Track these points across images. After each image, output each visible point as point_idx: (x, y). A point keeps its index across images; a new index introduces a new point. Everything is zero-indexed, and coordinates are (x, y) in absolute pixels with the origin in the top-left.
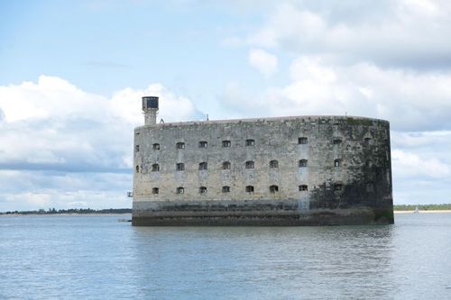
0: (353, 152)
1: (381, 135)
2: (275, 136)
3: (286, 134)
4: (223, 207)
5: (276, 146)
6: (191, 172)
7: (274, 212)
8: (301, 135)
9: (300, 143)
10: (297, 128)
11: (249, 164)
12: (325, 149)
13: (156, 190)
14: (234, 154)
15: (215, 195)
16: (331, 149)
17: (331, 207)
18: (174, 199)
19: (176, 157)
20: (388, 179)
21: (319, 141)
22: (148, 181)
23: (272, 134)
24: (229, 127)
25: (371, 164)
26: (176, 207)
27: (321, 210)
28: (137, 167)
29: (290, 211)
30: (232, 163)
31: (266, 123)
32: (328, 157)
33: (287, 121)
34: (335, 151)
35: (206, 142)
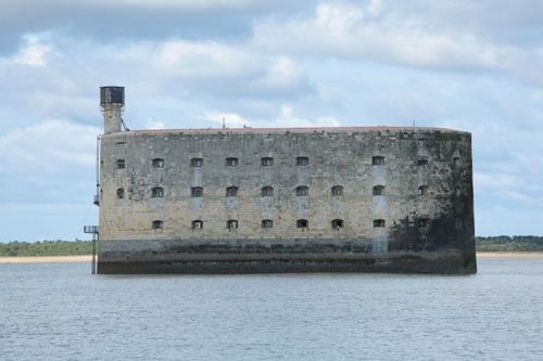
0: (441, 177)
3: (355, 151)
4: (263, 247)
5: (340, 167)
6: (215, 199)
7: (338, 254)
8: (377, 153)
9: (374, 164)
10: (371, 144)
11: (301, 190)
12: (408, 172)
13: (158, 224)
14: (280, 177)
15: (251, 231)
16: (415, 172)
17: (415, 249)
18: (187, 235)
19: (191, 179)
21: (400, 161)
22: (144, 211)
23: (335, 150)
24: (271, 139)
26: (192, 247)
27: (402, 253)
28: (120, 192)
29: (361, 254)
30: (276, 188)
32: (411, 182)
33: (357, 134)
34: (421, 176)
35: (236, 160)
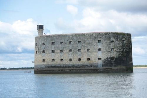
0: (118, 46)
1: (128, 39)
2: (89, 40)
3: (93, 39)
4: (70, 66)
5: (89, 43)
6: (57, 53)
7: (89, 68)
8: (99, 39)
9: (98, 42)
10: (97, 37)
11: (79, 50)
12: (108, 44)
13: (44, 60)
14: (74, 47)
15: (66, 62)
16: (110, 44)
17: (110, 66)
18: (51, 63)
19: (51, 48)
20: (131, 55)
21: (106, 41)
22: (41, 57)
23: (88, 39)
24: (72, 36)
25: (125, 50)
26: (52, 66)
27: (106, 67)
28: (36, 51)
29: (95, 68)
30: (73, 50)
31: (85, 35)
32: (109, 47)
33: (94, 34)
34: (112, 45)
35: (63, 42)
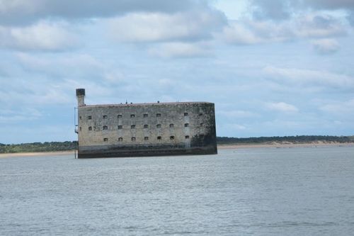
0: (207, 120)
3: (178, 111)
4: (145, 147)
5: (173, 117)
6: (126, 130)
8: (186, 112)
9: (185, 115)
10: (184, 108)
11: (158, 126)
12: (196, 118)
14: (150, 121)
15: (140, 141)
16: (199, 118)
17: (200, 146)
19: (118, 123)
21: (194, 114)
23: (170, 111)
24: (147, 107)
26: (119, 148)
28: (90, 127)
29: (181, 148)
30: (149, 125)
31: (167, 105)
32: (198, 122)
33: (178, 105)
35: (134, 115)
